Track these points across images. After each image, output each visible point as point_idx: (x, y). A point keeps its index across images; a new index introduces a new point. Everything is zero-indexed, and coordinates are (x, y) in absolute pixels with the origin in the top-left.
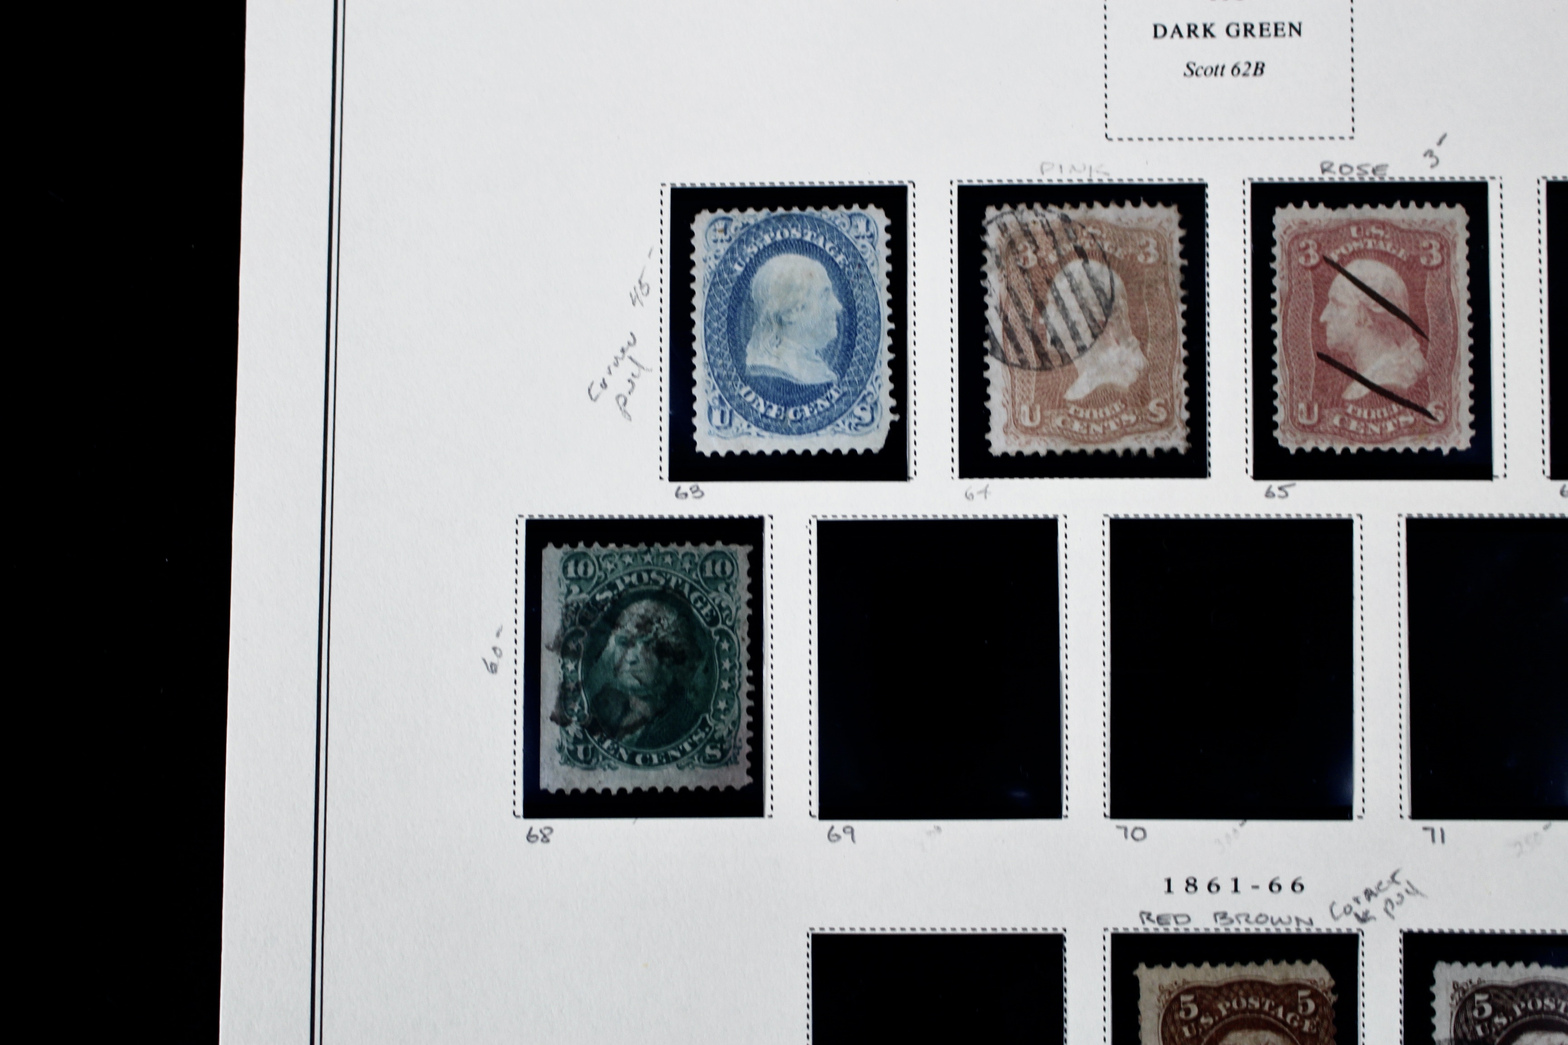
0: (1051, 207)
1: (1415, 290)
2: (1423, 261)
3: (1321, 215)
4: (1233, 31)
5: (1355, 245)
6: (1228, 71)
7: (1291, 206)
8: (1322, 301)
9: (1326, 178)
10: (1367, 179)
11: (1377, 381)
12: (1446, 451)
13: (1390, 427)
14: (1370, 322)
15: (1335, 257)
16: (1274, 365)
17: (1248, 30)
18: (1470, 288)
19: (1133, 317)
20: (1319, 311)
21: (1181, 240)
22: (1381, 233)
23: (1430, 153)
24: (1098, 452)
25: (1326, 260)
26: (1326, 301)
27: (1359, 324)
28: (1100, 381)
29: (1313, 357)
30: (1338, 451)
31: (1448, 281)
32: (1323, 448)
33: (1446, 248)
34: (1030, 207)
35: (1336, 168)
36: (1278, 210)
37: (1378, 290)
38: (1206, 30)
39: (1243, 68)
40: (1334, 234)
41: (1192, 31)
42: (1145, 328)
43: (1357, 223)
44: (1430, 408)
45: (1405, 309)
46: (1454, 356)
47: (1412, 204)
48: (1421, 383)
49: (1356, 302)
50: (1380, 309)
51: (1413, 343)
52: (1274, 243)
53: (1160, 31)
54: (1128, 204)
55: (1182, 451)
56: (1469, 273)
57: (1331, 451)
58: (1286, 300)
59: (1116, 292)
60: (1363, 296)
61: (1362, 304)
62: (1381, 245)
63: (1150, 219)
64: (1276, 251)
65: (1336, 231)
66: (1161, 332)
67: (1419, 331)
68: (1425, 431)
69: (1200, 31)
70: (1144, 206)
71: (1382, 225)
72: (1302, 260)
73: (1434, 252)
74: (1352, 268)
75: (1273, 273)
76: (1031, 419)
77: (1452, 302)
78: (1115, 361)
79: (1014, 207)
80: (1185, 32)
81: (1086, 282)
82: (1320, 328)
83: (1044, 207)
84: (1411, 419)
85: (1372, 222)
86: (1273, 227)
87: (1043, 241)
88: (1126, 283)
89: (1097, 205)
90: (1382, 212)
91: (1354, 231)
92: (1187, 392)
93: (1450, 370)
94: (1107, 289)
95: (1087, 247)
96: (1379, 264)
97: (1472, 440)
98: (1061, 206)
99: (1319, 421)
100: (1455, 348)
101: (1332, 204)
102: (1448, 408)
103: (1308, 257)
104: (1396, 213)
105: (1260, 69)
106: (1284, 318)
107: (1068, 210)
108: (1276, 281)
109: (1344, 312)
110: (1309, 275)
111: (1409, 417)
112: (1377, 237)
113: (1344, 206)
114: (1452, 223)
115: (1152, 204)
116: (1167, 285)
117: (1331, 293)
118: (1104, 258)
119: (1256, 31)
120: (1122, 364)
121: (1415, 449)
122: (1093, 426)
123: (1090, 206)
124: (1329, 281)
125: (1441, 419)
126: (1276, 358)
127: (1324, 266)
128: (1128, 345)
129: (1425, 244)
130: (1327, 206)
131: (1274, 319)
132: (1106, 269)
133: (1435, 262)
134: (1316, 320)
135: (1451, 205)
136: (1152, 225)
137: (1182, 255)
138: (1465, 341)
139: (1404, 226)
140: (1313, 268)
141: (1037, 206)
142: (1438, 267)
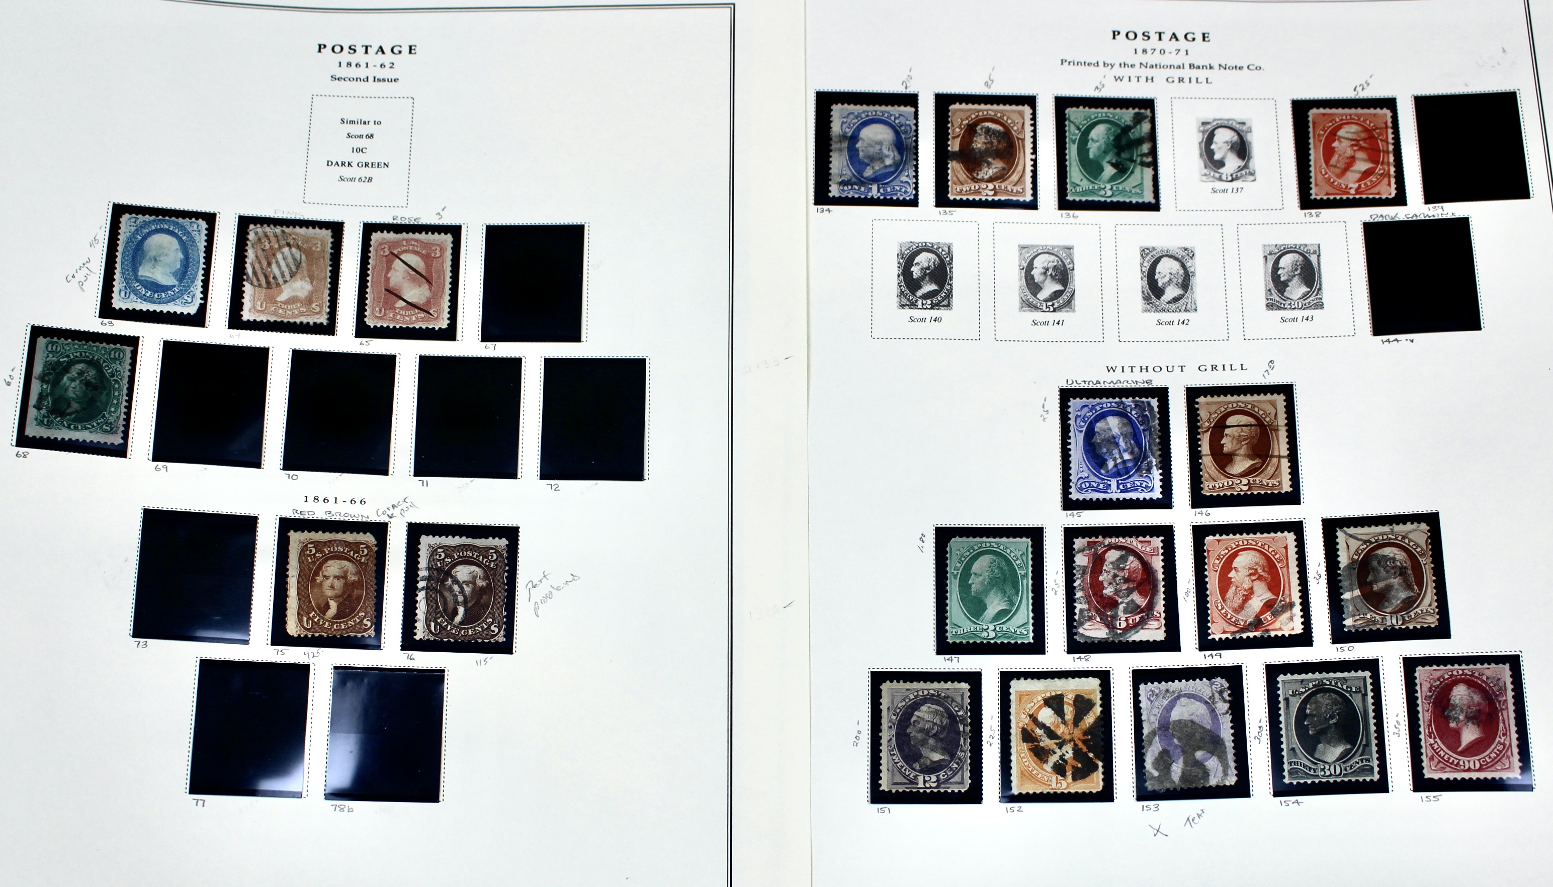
0: (278, 227)
1: (428, 266)
2: (433, 255)
3: (392, 236)
4: (360, 165)
5: (405, 248)
6: (357, 180)
7: (379, 232)
8: (389, 268)
9: (395, 222)
10: (412, 223)
11: (410, 301)
12: (437, 329)
13: (414, 318)
14: (409, 278)
15: (396, 252)
16: (367, 293)
17: (367, 165)
18: (451, 266)
19: (308, 271)
20: (387, 272)
21: (332, 243)
22: (416, 244)
23: (439, 214)
24: (289, 322)
25: (392, 253)
26: (391, 269)
27: (404, 278)
28: (293, 294)
29: (384, 290)
30: (391, 327)
31: (443, 263)
32: (385, 326)
33: (442, 250)
34: (269, 226)
35: (399, 218)
36: (373, 233)
37: (413, 266)
38: (349, 164)
39: (363, 179)
40: (396, 244)
41: (343, 164)
42: (313, 276)
43: (406, 240)
44: (431, 312)
45: (424, 274)
46: (443, 292)
47: (430, 233)
48: (428, 302)
49: (403, 270)
50: (413, 273)
51: (426, 286)
52: (371, 246)
53: (330, 163)
54: (311, 228)
55: (325, 324)
56: (451, 260)
57: (388, 327)
58: (374, 268)
59: (302, 261)
60: (407, 268)
61: (406, 271)
62: (416, 248)
63: (319, 234)
64: (371, 249)
65: (396, 242)
66: (320, 277)
67: (429, 282)
68: (428, 320)
69: (347, 164)
70: (317, 229)
71: (417, 241)
72: (382, 253)
73: (438, 251)
74: (402, 257)
75: (369, 257)
76: (261, 307)
77: (444, 271)
78: (299, 287)
79: (262, 225)
80: (340, 164)
81: (290, 256)
82: (387, 279)
83: (275, 226)
84: (423, 316)
85: (412, 239)
86: (371, 240)
87: (273, 239)
88: (307, 257)
89: (297, 227)
90: (417, 236)
91: (404, 243)
92: (329, 301)
93: (441, 297)
94: (298, 259)
95: (292, 243)
96: (414, 256)
97: (448, 325)
98: (282, 227)
99: (384, 315)
100: (443, 289)
101: (396, 232)
102: (439, 312)
103: (384, 252)
104: (423, 236)
105: (370, 180)
106: (373, 275)
107: (284, 228)
108: (370, 261)
109: (398, 274)
110: (385, 259)
111: (422, 315)
112: (414, 245)
113: (401, 233)
114: (446, 241)
115: (321, 228)
116: (324, 259)
117: (393, 266)
118: (298, 247)
119: (370, 165)
120: (302, 288)
121: (424, 328)
122: (288, 312)
123: (294, 227)
124: (392, 262)
125: (436, 316)
126: (368, 290)
127: (391, 256)
128: (305, 281)
129: (434, 248)
130: (394, 232)
131: (368, 275)
132: (298, 252)
133: (438, 255)
134: (386, 276)
135: (446, 234)
136: (320, 237)
137: (332, 248)
138: (448, 286)
139: (425, 241)
140: (386, 256)
141: (272, 226)
142: (438, 257)
